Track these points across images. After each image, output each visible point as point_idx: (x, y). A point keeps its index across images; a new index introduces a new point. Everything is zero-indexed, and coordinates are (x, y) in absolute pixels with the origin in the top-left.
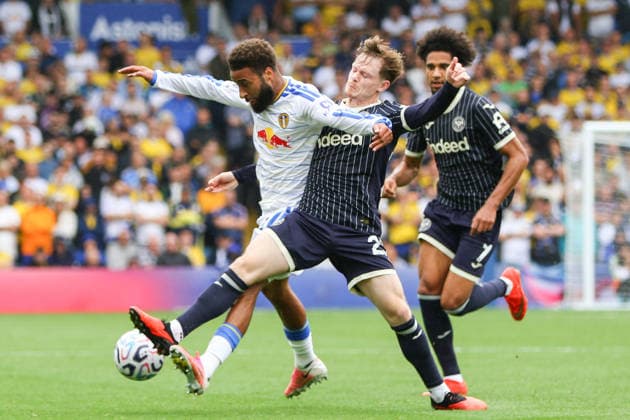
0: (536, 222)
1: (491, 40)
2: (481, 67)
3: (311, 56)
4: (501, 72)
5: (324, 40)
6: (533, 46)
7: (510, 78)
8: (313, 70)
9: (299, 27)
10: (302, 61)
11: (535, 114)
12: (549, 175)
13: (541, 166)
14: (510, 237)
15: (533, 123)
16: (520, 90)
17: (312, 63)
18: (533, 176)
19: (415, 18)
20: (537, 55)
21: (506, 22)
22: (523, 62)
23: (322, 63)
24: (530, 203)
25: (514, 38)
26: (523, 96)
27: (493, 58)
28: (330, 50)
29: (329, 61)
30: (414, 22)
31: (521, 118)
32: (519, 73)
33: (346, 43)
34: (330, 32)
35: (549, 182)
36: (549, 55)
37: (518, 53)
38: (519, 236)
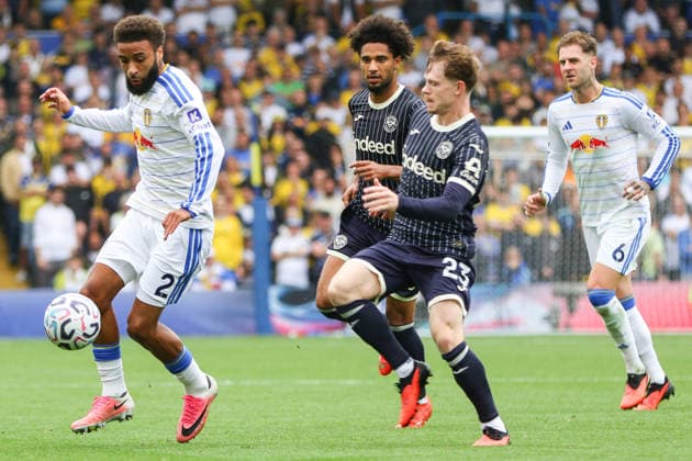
0: (315, 239)
1: (263, 34)
2: (253, 64)
3: (62, 54)
4: (275, 70)
5: (76, 36)
6: (310, 41)
7: (286, 78)
8: (64, 69)
9: (48, 20)
10: (51, 59)
11: (313, 118)
12: (330, 185)
13: (320, 175)
14: (286, 255)
15: (312, 128)
16: (296, 91)
17: (63, 61)
18: (311, 187)
19: (179, 9)
20: (315, 51)
21: (280, 15)
22: (299, 59)
23: (73, 62)
24: (308, 217)
25: (290, 32)
26: (301, 98)
27: (266, 55)
28: (83, 46)
29: (83, 59)
30: (177, 15)
31: (298, 122)
32: (295, 71)
33: (101, 38)
34: (82, 26)
35: (329, 194)
36: (329, 52)
37: (294, 49)
38: (296, 256)
